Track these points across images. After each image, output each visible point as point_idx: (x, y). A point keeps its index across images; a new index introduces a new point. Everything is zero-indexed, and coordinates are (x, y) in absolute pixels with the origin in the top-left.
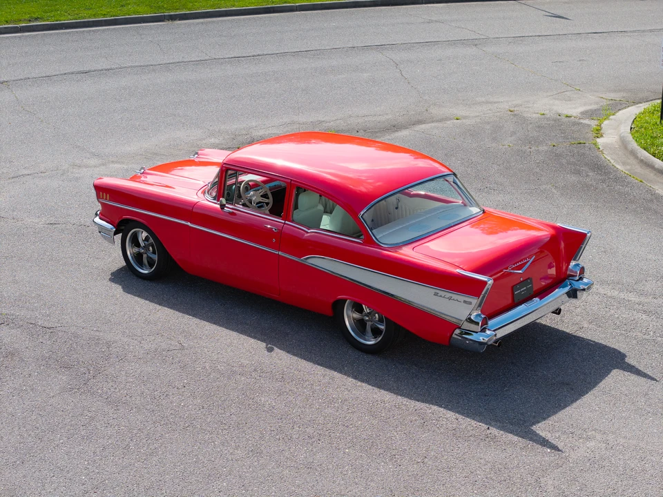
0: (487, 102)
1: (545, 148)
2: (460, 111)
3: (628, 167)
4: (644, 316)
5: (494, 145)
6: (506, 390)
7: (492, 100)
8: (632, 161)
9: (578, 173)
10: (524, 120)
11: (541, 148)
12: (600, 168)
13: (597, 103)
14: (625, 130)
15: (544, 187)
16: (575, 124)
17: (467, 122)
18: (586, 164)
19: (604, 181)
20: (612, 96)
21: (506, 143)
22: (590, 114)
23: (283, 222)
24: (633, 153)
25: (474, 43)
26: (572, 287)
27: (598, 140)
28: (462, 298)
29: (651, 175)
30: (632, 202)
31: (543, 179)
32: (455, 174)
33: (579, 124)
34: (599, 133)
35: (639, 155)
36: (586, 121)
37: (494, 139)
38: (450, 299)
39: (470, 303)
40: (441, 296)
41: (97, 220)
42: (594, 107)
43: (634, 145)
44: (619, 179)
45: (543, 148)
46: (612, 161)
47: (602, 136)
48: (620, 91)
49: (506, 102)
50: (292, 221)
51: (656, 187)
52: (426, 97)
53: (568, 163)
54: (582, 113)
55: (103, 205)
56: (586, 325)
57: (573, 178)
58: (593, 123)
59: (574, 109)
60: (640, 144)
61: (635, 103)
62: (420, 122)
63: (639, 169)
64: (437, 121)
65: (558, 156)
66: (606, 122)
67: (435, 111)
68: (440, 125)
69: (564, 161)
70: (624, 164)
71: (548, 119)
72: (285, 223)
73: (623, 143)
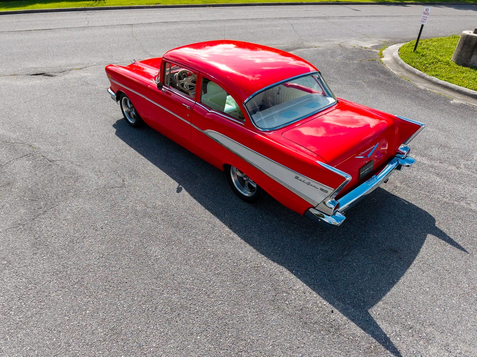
0: (329, 41)
1: (357, 62)
2: (317, 44)
3: (400, 73)
4: (438, 179)
5: (332, 59)
6: (346, 255)
7: (331, 40)
8: (401, 69)
9: (375, 75)
10: (346, 49)
11: (354, 62)
12: (386, 73)
13: (378, 43)
14: (396, 54)
15: (358, 81)
16: (369, 51)
17: (320, 49)
18: (378, 70)
19: (389, 80)
20: (384, 40)
21: (338, 59)
22: (376, 47)
23: (194, 102)
24: (402, 66)
25: (324, 18)
26: (398, 163)
27: (382, 59)
28: (319, 185)
29: (413, 78)
30: (408, 92)
31: (357, 77)
32: (320, 73)
33: (371, 51)
34: (382, 56)
35: (406, 67)
36: (375, 50)
37: (332, 57)
38: (309, 184)
39: (327, 192)
40: (301, 180)
41: (110, 90)
42: (377, 44)
43: (402, 62)
44: (396, 79)
45: (356, 62)
46: (391, 70)
47: (383, 57)
48: (387, 38)
49: (337, 41)
50: (201, 103)
51: (417, 84)
52: (303, 38)
53: (369, 69)
54: (372, 47)
55: (112, 83)
56: (399, 185)
57: (373, 78)
58: (378, 51)
59: (368, 45)
60: (405, 61)
61: (395, 43)
62: (299, 48)
63: (405, 74)
64: (307, 48)
65: (363, 66)
66: (384, 51)
67: (306, 44)
68: (308, 49)
69: (366, 68)
70: (397, 71)
71: (356, 49)
72: (195, 104)
73: (396, 61)
